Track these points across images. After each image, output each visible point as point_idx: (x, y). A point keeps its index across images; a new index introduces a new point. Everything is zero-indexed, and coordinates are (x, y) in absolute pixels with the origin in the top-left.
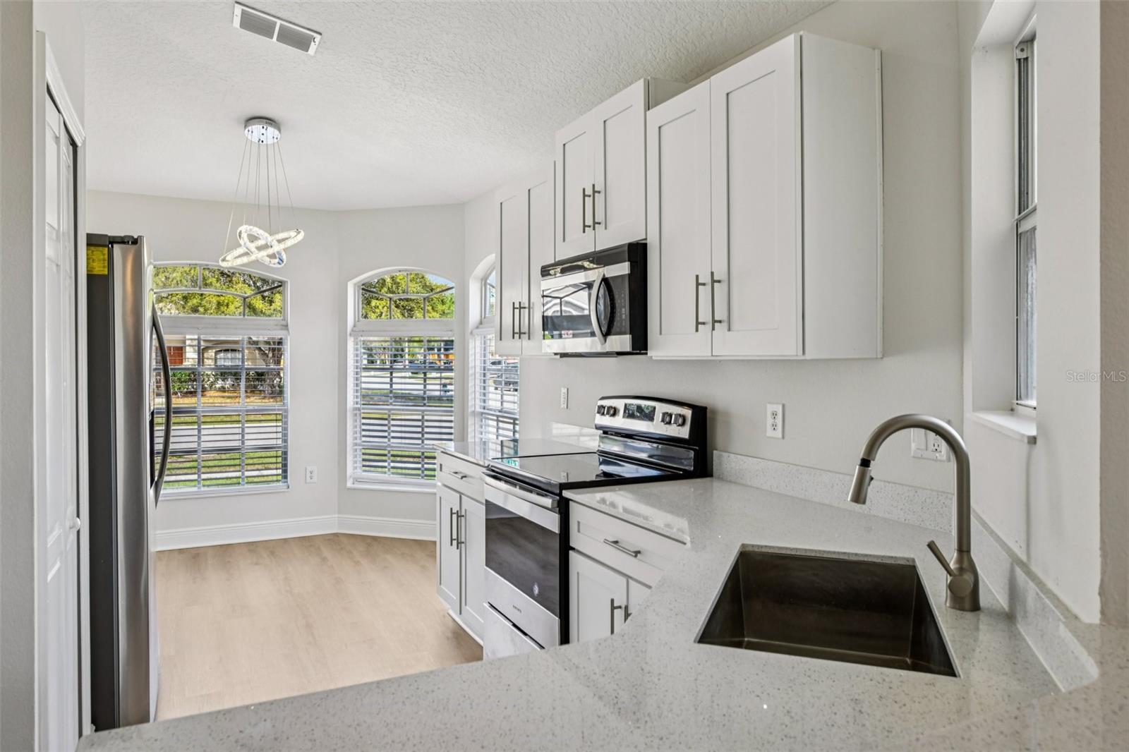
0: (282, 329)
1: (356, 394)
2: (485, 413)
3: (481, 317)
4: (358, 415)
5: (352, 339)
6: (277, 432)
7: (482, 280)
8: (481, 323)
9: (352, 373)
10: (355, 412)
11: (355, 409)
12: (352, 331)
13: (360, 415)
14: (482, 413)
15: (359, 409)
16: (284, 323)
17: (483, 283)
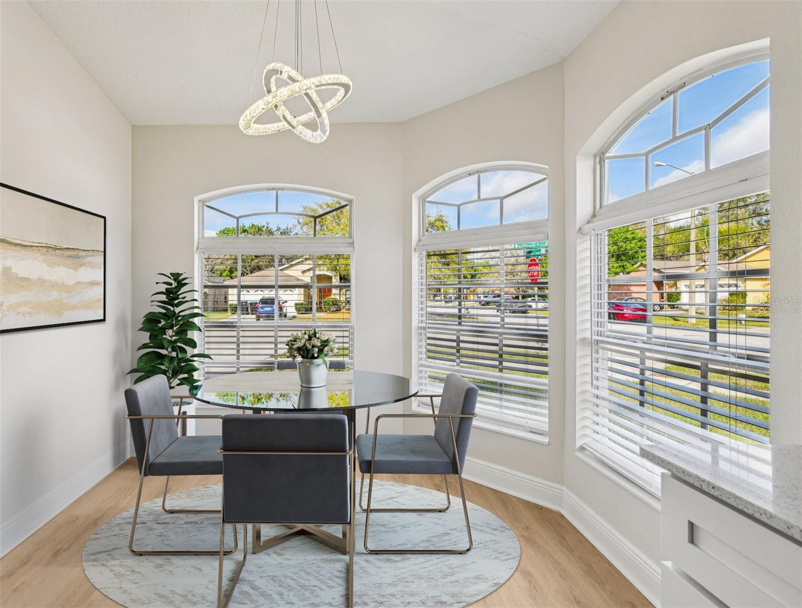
0: (348, 246)
1: (421, 312)
2: (603, 342)
3: (595, 207)
4: (423, 335)
5: (417, 254)
6: (343, 337)
7: (595, 156)
8: (594, 216)
9: (417, 290)
10: (420, 331)
11: (420, 328)
12: (417, 245)
13: (425, 334)
14: (597, 342)
15: (424, 328)
16: (350, 241)
17: (598, 159)
